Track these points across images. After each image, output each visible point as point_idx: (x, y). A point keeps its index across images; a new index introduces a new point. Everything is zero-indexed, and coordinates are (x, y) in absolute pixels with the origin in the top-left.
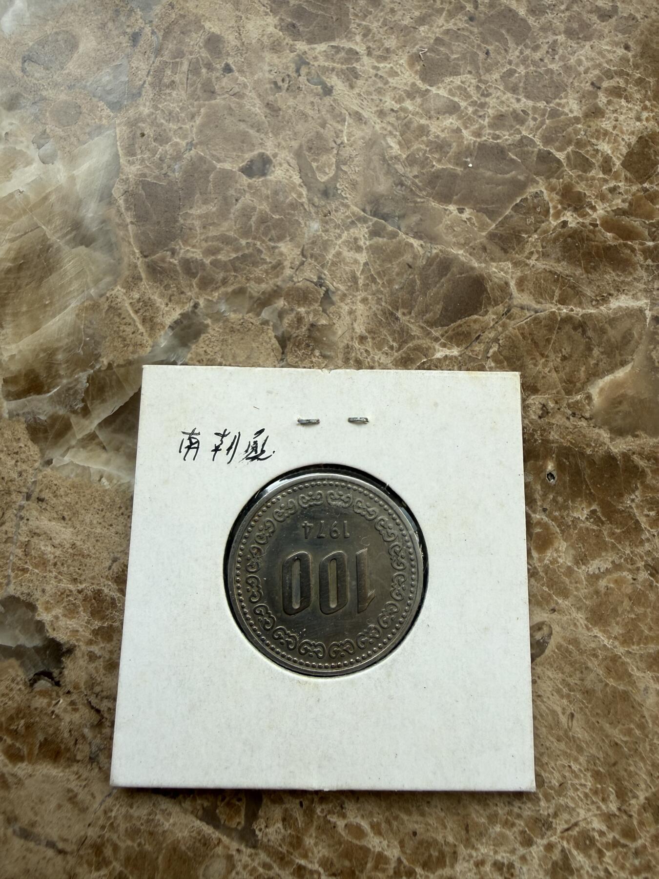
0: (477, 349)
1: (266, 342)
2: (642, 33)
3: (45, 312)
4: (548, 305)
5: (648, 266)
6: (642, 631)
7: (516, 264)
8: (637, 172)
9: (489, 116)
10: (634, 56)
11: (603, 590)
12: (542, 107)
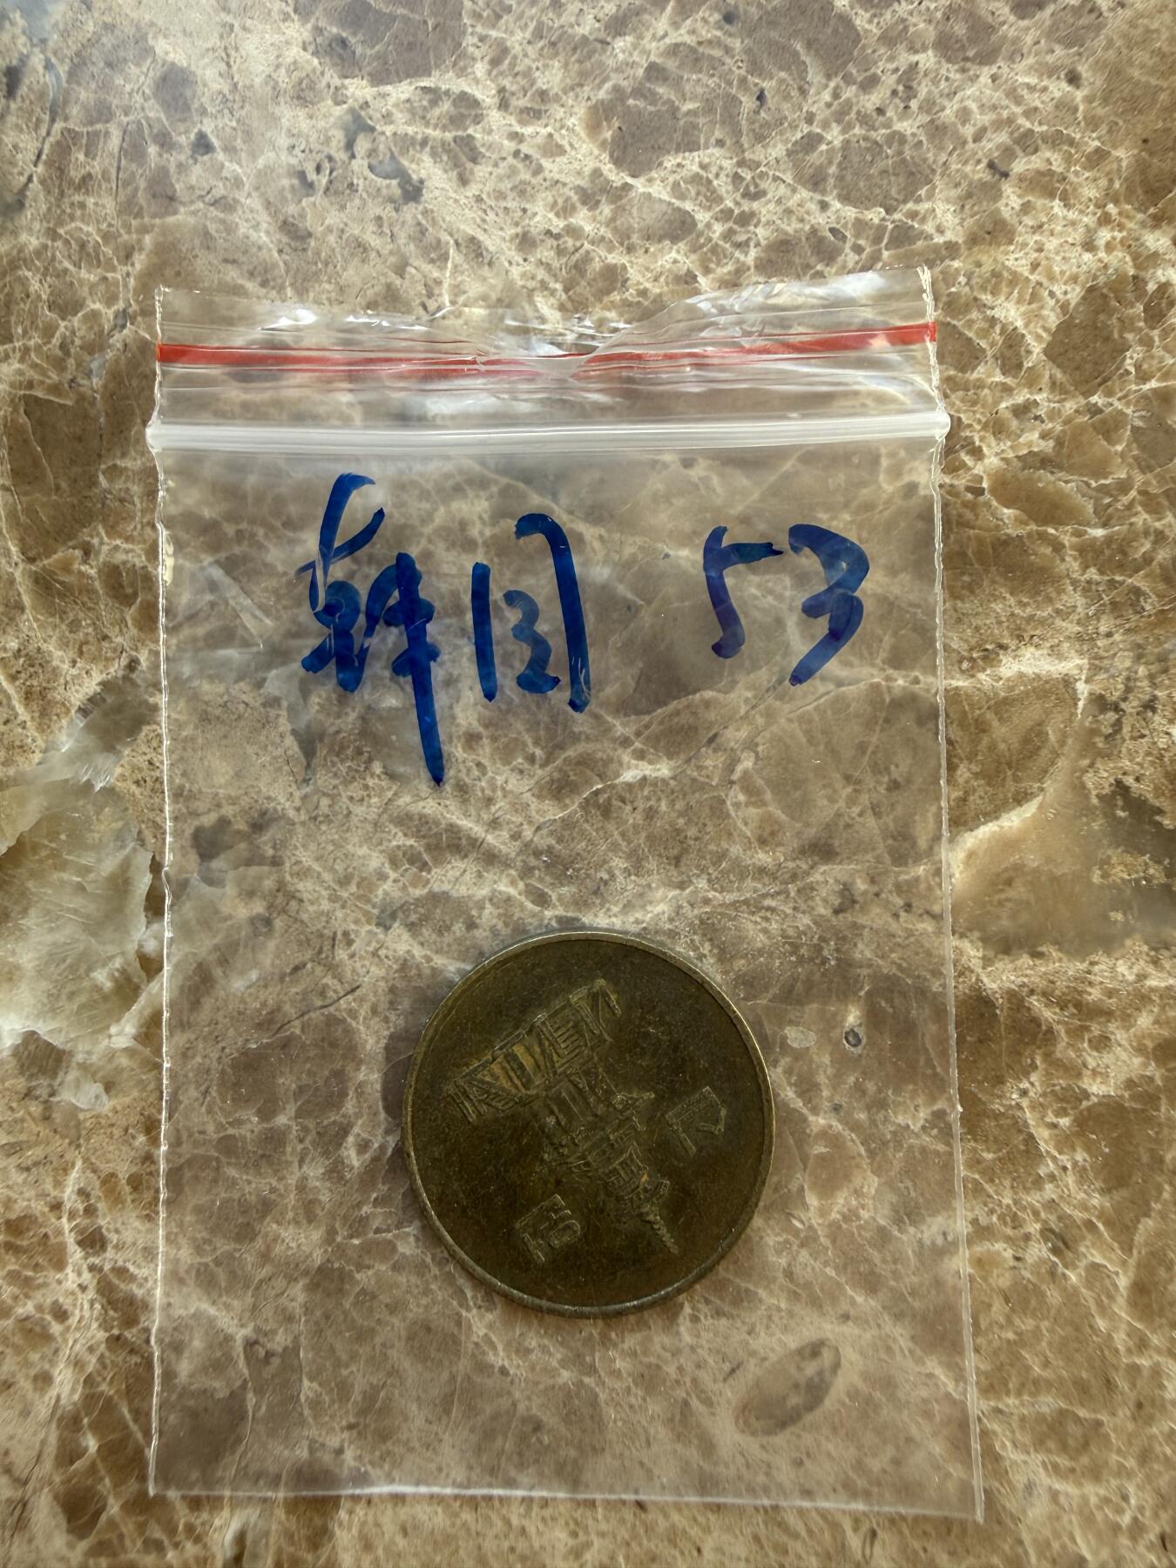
0: (709, 763)
1: (273, 744)
2: (1110, 43)
4: (866, 670)
5: (1089, 582)
6: (1028, 1368)
7: (801, 578)
8: (1077, 368)
9: (758, 245)
10: (1089, 100)
11: (950, 1280)
12: (876, 221)
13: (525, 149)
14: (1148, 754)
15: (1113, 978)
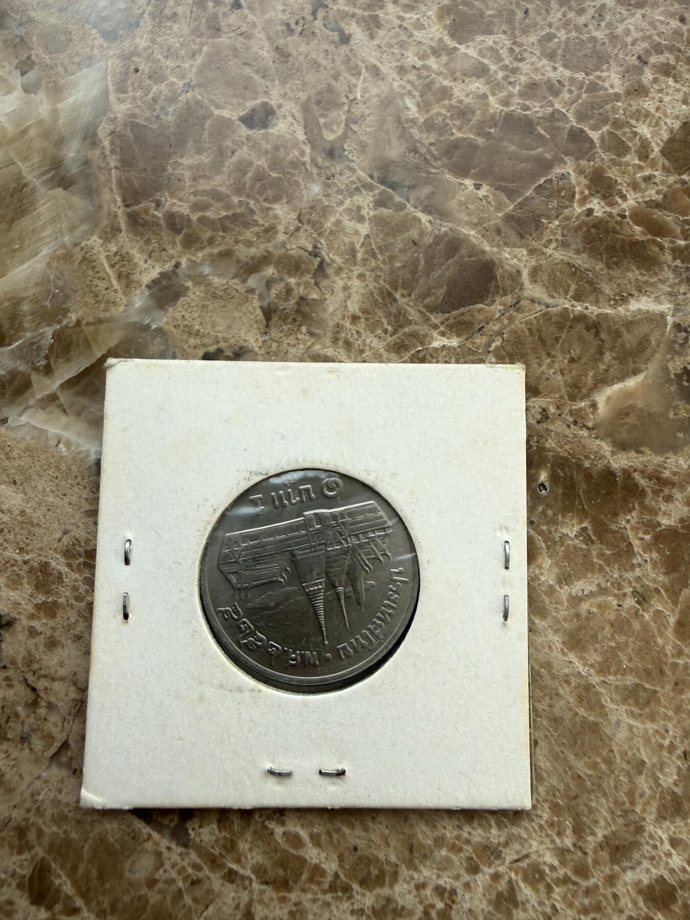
0: (478, 341)
1: (250, 312)
3: (14, 257)
4: (561, 301)
5: (676, 267)
7: (532, 252)
8: (677, 161)
9: (520, 84)
11: (584, 614)
12: (580, 79)
13: (405, 24)
15: (676, 466)
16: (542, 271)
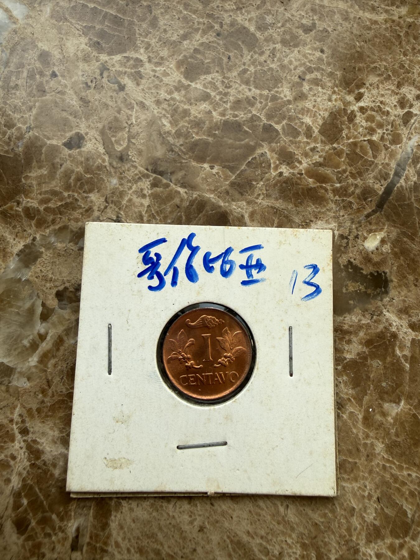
2: (332, 41)
5: (336, 200)
7: (249, 203)
8: (329, 136)
9: (230, 102)
10: (327, 57)
12: (266, 94)
13: (157, 74)
14: (357, 251)
15: (351, 322)
16: (257, 214)
